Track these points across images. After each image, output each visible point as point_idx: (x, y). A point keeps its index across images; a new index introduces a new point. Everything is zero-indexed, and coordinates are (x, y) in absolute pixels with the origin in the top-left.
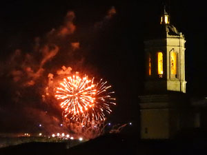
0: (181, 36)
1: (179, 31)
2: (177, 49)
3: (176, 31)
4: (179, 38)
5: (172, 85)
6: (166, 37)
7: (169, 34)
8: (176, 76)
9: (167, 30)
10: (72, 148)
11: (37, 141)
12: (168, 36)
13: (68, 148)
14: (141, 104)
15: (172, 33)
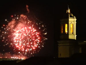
0: (75, 18)
1: (74, 16)
2: (73, 23)
3: (73, 16)
4: (74, 18)
5: (71, 37)
6: (69, 18)
7: (70, 17)
8: (73, 33)
9: (69, 15)
10: (19, 62)
11: (5, 60)
12: (69, 17)
13: (17, 62)
14: (58, 44)
15: (71, 16)
